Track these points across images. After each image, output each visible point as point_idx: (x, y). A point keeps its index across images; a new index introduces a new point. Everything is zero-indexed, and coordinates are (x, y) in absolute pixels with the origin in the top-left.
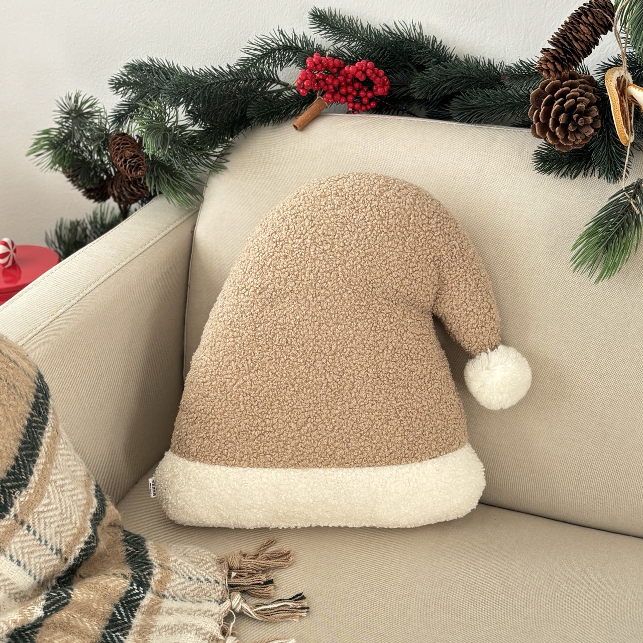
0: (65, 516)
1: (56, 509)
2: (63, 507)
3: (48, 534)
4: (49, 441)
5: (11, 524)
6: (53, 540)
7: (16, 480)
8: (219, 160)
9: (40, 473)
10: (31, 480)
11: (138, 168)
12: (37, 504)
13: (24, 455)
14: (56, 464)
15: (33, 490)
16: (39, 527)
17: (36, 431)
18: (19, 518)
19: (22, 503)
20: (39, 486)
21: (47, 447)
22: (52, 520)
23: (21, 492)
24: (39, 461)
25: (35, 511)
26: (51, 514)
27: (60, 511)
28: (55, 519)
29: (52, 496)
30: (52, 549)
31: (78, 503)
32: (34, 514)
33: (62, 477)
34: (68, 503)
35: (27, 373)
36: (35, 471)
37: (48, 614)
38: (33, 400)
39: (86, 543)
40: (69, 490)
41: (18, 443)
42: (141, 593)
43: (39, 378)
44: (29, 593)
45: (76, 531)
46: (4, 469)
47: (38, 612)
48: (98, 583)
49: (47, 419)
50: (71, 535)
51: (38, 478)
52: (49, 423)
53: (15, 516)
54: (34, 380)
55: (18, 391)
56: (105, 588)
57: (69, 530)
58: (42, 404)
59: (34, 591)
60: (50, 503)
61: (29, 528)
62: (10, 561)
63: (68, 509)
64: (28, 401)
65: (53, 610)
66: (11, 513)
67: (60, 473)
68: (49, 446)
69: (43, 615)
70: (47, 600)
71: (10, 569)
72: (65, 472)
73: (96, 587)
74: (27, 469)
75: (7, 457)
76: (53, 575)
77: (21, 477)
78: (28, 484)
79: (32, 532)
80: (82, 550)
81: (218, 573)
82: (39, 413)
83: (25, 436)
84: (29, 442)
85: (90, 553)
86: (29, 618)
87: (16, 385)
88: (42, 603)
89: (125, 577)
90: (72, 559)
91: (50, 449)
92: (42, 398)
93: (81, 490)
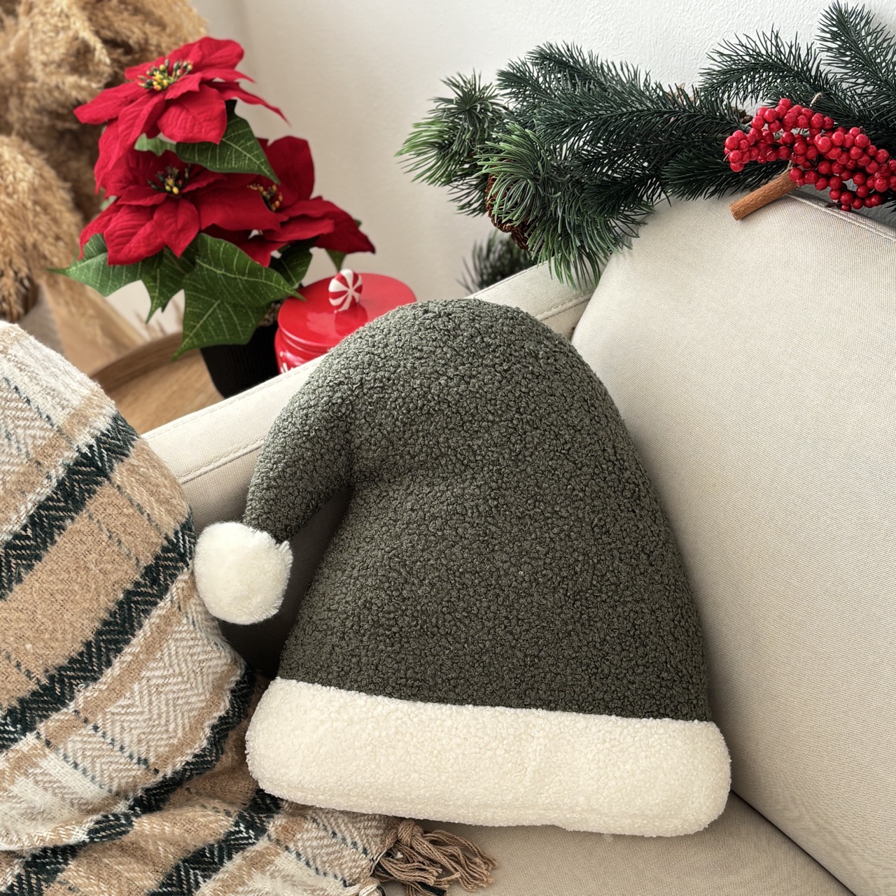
0: (157, 722)
2: (155, 712)
3: (125, 739)
5: (69, 720)
7: (83, 670)
9: (124, 666)
12: (110, 703)
13: (104, 641)
15: (106, 686)
16: (112, 730)
17: (138, 609)
18: (82, 715)
19: (89, 699)
20: (118, 682)
23: (88, 686)
24: (127, 649)
25: (107, 710)
26: (132, 718)
27: (148, 717)
28: (139, 724)
29: (137, 698)
30: (131, 757)
31: (186, 707)
32: (105, 714)
33: (165, 673)
34: (164, 708)
35: (154, 524)
36: (116, 663)
37: (96, 840)
38: (149, 563)
39: (196, 756)
40: (174, 692)
41: (97, 624)
42: (251, 838)
43: (182, 530)
44: (96, 801)
45: (175, 741)
46: (67, 654)
47: (79, 835)
48: (181, 815)
49: (166, 589)
50: (166, 745)
51: (118, 673)
52: (168, 596)
53: (75, 711)
54: (166, 534)
55: (124, 550)
56: (191, 821)
57: (162, 739)
58: (166, 567)
59: (103, 799)
60: (132, 705)
61: (96, 728)
62: (63, 762)
63: (164, 715)
64: (137, 564)
65: (103, 837)
66: (70, 707)
67: (165, 667)
68: (154, 629)
69: (88, 840)
70: (98, 822)
71: (62, 771)
72: (179, 665)
73: (175, 819)
74: (104, 659)
75: (74, 640)
76: (135, 786)
77: (90, 668)
78: (99, 678)
79: (100, 734)
80: (188, 763)
81: (378, 840)
82: (155, 581)
83: (113, 614)
84: (117, 622)
85: (204, 768)
86: (64, 840)
87: (123, 540)
88: (87, 825)
89: (228, 814)
90: (169, 772)
91: (156, 634)
92: (171, 560)
93: (201, 691)
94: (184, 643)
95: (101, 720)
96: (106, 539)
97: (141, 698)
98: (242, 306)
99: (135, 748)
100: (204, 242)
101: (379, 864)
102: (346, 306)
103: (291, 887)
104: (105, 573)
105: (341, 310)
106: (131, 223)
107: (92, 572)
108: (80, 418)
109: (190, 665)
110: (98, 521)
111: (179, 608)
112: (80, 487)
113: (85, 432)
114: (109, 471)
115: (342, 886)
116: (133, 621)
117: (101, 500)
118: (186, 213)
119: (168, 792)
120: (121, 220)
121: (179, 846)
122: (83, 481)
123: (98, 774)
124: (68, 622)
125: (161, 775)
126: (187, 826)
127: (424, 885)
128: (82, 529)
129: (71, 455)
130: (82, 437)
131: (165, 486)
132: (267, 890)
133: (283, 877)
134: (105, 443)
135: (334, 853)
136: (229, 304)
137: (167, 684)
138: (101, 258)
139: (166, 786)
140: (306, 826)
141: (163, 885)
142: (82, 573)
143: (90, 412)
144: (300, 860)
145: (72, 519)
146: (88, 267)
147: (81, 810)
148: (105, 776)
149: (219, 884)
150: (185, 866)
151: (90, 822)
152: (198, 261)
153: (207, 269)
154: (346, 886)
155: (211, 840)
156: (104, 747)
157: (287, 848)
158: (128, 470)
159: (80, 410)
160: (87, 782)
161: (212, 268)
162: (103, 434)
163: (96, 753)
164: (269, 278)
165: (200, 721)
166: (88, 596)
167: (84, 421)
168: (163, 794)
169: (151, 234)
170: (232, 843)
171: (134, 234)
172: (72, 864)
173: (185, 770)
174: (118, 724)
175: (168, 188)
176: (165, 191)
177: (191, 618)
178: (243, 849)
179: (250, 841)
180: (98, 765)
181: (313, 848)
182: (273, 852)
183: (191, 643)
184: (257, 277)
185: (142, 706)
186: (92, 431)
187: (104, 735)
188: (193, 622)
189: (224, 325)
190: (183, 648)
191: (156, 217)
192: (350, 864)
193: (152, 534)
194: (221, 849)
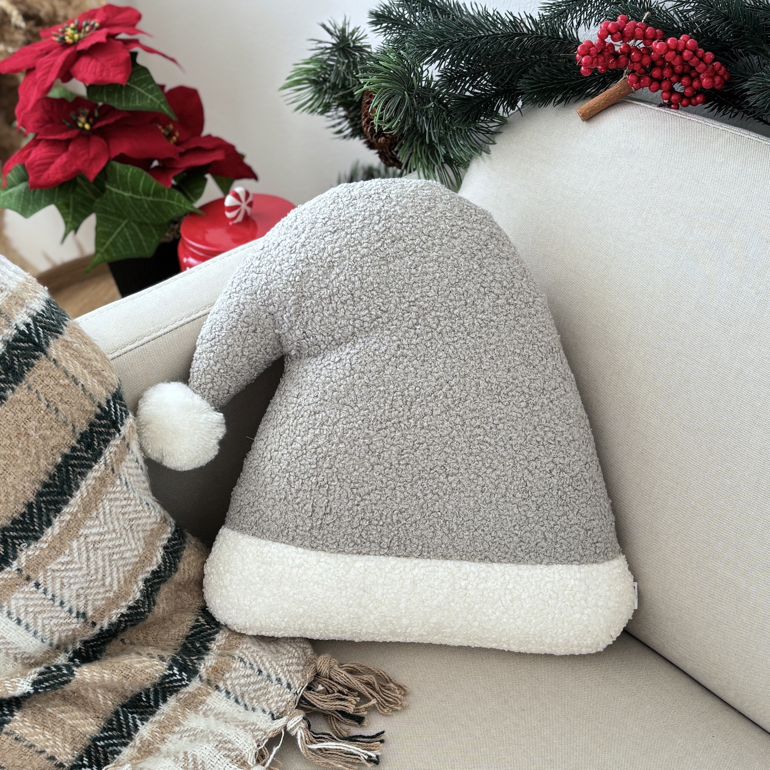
0: (94, 577)
1: (80, 569)
2: (92, 568)
3: (65, 595)
4: (93, 482)
5: (12, 578)
7: (25, 530)
9: (64, 524)
10: (46, 532)
12: (50, 561)
13: (45, 502)
14: (98, 514)
15: (47, 545)
16: (53, 586)
17: (74, 471)
18: (25, 573)
19: (30, 557)
20: (58, 541)
21: (88, 490)
22: (72, 581)
23: (30, 545)
24: (66, 509)
25: (48, 568)
26: (71, 574)
27: (87, 572)
28: (78, 580)
29: (76, 555)
30: (70, 611)
31: (121, 562)
32: (46, 571)
33: (101, 530)
34: (101, 563)
35: (88, 394)
36: (56, 522)
37: (40, 691)
38: (85, 429)
39: (130, 608)
40: (110, 548)
41: (37, 486)
42: (184, 680)
43: (113, 399)
44: (38, 655)
45: (111, 595)
46: (10, 515)
47: (24, 686)
48: (119, 662)
49: (100, 454)
50: (103, 599)
51: (58, 531)
52: (102, 459)
53: (18, 570)
54: (99, 403)
55: (61, 417)
56: (128, 668)
57: (99, 593)
58: (101, 433)
59: (45, 653)
60: (71, 562)
61: (37, 585)
62: (7, 619)
63: (101, 570)
64: (74, 431)
65: (47, 687)
66: (13, 566)
67: (100, 525)
68: (90, 490)
69: (32, 691)
70: (41, 674)
71: (6, 627)
72: (112, 523)
73: (113, 666)
74: (44, 518)
75: (16, 501)
76: (75, 639)
77: (32, 528)
78: (40, 537)
79: (41, 590)
80: (123, 615)
81: (299, 675)
82: (89, 446)
83: (52, 477)
84: (56, 485)
85: (137, 619)
86: (10, 692)
87: (60, 408)
88: (31, 677)
89: (162, 658)
90: (105, 624)
91: (92, 494)
92: (104, 426)
93: (134, 546)
94: (118, 503)
95: (42, 577)
96: (44, 408)
97: (79, 554)
98: (147, 224)
99: (74, 603)
100: (113, 168)
101: (302, 697)
102: (240, 219)
103: (224, 724)
104: (44, 438)
105: (235, 222)
106: (49, 154)
107: (33, 438)
108: (17, 300)
109: (122, 523)
110: (37, 392)
111: (113, 470)
112: (19, 361)
113: (23, 312)
114: (45, 346)
115: (271, 719)
116: (71, 483)
117: (39, 372)
118: (97, 145)
119: (104, 643)
120: (40, 152)
121: (117, 692)
122: (22, 355)
123: (39, 629)
124: (10, 485)
125: (98, 627)
126: (125, 672)
127: (344, 714)
128: (22, 399)
129: (9, 333)
130: (20, 316)
131: (96, 360)
132: (201, 728)
133: (215, 715)
134: (40, 322)
135: (260, 689)
136: (135, 222)
137: (103, 540)
138: (22, 186)
139: (103, 638)
140: (234, 666)
141: (104, 730)
142: (23, 439)
143: (25, 295)
144: (229, 698)
145: (13, 389)
146: (11, 195)
147: (24, 664)
148: (46, 630)
149: (156, 725)
150: (123, 711)
151: (33, 674)
152: (108, 186)
153: (116, 193)
154: (274, 719)
155: (148, 684)
156: (45, 602)
157: (217, 688)
158: (63, 345)
159: (16, 293)
160: (29, 637)
161: (120, 192)
162: (39, 314)
163: (38, 609)
164: (171, 197)
165: (134, 575)
166: (29, 460)
167: (21, 302)
168: (100, 645)
169: (66, 162)
170: (167, 685)
171: (51, 163)
172: (18, 715)
173: (120, 622)
174: (59, 580)
175: (80, 125)
176: (77, 127)
177: (124, 479)
178: (177, 691)
179: (184, 683)
180: (40, 621)
181: (242, 686)
182: (205, 692)
183: (124, 503)
184: (160, 198)
185: (81, 563)
186: (29, 311)
187: (45, 592)
188: (126, 483)
189: (131, 242)
190: (116, 507)
191: (71, 148)
192: (276, 699)
193: (87, 403)
194: (156, 692)
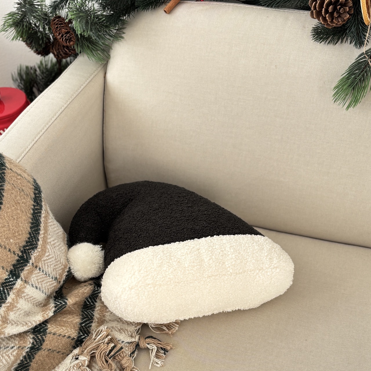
0: (57, 260)
1: (53, 257)
2: (56, 256)
3: (49, 270)
4: (44, 219)
5: (30, 268)
6: (53, 274)
7: (31, 245)
8: (118, 32)
9: (42, 239)
10: (38, 244)
11: (70, 40)
12: (43, 256)
13: (34, 231)
14: (49, 232)
15: (40, 249)
16: (45, 268)
17: (37, 215)
18: (35, 265)
19: (35, 257)
20: (43, 247)
21: (44, 223)
22: (51, 263)
23: (34, 251)
24: (41, 232)
25: (42, 260)
26: (51, 260)
27: (55, 258)
28: (53, 262)
29: (50, 251)
30: (52, 278)
32: (42, 262)
35: (28, 181)
36: (40, 239)
38: (34, 196)
41: (30, 225)
45: (63, 267)
46: (24, 240)
51: (42, 242)
52: (43, 208)
53: (32, 264)
54: (33, 184)
55: (25, 193)
57: (60, 267)
58: (38, 197)
60: (50, 255)
61: (40, 269)
62: (32, 288)
63: (59, 256)
64: (31, 198)
71: (33, 291)
74: (36, 238)
75: (25, 233)
76: (54, 291)
77: (33, 243)
78: (37, 247)
82: (38, 203)
83: (32, 219)
84: (34, 222)
87: (23, 189)
90: (62, 281)
92: (38, 194)
94: (52, 227)
95: (41, 265)
96: (18, 190)
110: (12, 184)
114: (4, 164)
116: (38, 221)
117: (9, 175)
123: (44, 289)
125: (60, 283)
128: (9, 188)
137: (55, 243)
139: (60, 289)
145: (4, 185)
156: (43, 276)
158: (9, 162)
160: (41, 294)
163: (42, 280)
166: (23, 214)
172: (49, 325)
174: (46, 264)
180: (43, 285)
185: (53, 254)
187: (43, 271)
193: (29, 185)
194: (91, 299)
